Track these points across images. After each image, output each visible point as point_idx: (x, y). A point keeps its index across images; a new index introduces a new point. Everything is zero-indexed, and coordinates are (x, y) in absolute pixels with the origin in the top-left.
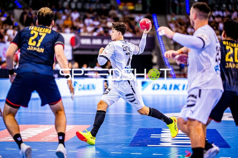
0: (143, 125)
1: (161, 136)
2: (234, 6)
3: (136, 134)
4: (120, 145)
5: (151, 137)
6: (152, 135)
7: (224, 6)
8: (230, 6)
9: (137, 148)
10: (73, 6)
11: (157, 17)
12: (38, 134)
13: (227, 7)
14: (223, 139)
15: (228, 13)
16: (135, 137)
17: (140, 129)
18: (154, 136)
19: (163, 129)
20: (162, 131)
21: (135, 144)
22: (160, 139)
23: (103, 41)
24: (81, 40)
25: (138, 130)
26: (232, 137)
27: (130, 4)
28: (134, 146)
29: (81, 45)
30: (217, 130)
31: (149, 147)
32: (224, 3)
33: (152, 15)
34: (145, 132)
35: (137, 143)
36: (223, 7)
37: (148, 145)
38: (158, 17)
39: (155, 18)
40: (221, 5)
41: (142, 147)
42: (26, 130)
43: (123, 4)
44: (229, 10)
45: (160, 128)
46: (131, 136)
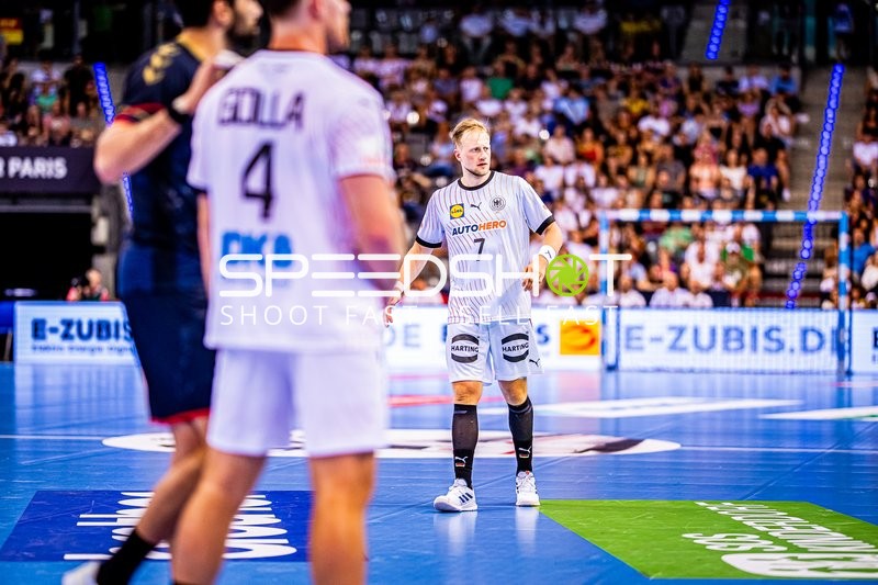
0: (48, 481)
1: (115, 520)
2: (389, 38)
3: (25, 514)
5: (79, 524)
6: (82, 516)
9: (26, 565)
11: (110, 75)
13: (366, 43)
16: (21, 524)
17: (39, 495)
19: (124, 494)
20: (122, 502)
21: (17, 550)
22: (114, 531)
25: (31, 497)
26: (374, 521)
27: (10, 23)
28: (13, 559)
33: (91, 68)
34: (56, 506)
35: (28, 550)
37: (67, 557)
39: (102, 78)
41: (44, 564)
45: (113, 489)
46: (3, 522)
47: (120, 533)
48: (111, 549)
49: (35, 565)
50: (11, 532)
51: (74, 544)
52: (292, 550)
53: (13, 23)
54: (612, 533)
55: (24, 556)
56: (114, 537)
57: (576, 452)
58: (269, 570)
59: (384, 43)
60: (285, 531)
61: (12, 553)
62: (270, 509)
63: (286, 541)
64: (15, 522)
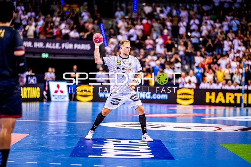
1: (103, 146)
3: (77, 144)
4: (60, 156)
5: (93, 147)
6: (93, 145)
9: (78, 158)
14: (168, 151)
17: (82, 139)
19: (106, 139)
20: (105, 141)
22: (103, 149)
23: (45, 45)
25: (79, 139)
28: (74, 156)
30: (162, 141)
31: (90, 158)
35: (78, 154)
37: (89, 156)
41: (83, 158)
43: (67, 5)
45: (102, 137)
46: (71, 146)
47: (104, 150)
48: (102, 155)
49: (81, 158)
50: (73, 149)
51: (91, 153)
52: (153, 156)
53: (76, 6)
54: (245, 154)
55: (77, 156)
56: (102, 151)
57: (235, 131)
58: (146, 162)
61: (74, 155)
62: (147, 144)
63: (151, 154)
64: (75, 146)
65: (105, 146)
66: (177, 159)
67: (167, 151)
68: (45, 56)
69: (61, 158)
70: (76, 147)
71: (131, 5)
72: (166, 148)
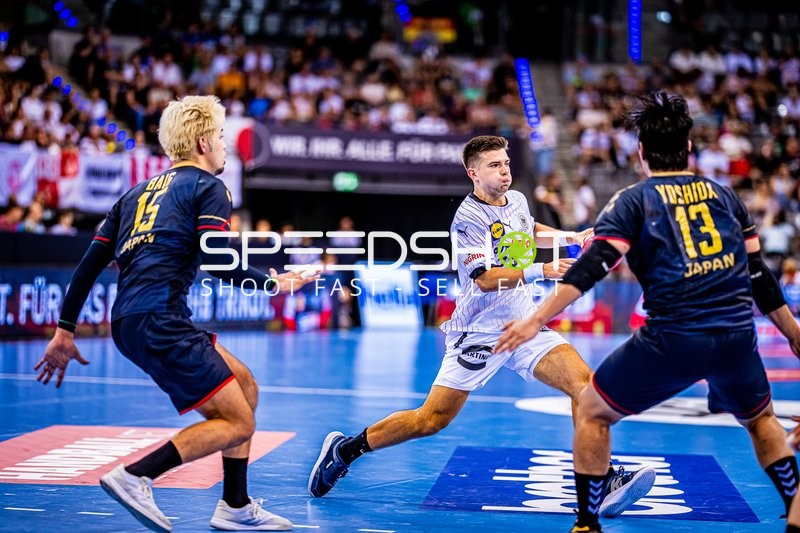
0: (468, 437)
1: (527, 476)
2: (789, 39)
3: (446, 467)
4: (391, 505)
5: (495, 478)
6: (498, 471)
7: (757, 37)
8: (777, 40)
9: (448, 514)
10: (251, 24)
11: (532, 70)
12: (115, 459)
13: (768, 43)
14: (735, 492)
15: (772, 63)
17: (460, 451)
18: (503, 475)
19: (535, 452)
20: (533, 460)
21: (440, 500)
22: (527, 486)
23: (345, 147)
24: (271, 142)
25: (452, 451)
27: (442, 23)
28: (436, 507)
29: (273, 156)
30: (716, 459)
31: (487, 514)
32: (757, 30)
34: (474, 461)
35: (450, 500)
36: (753, 42)
37: (484, 508)
38: (535, 71)
39: (525, 74)
40: (745, 34)
41: (463, 513)
42: (78, 444)
43: (419, 22)
44: (773, 54)
45: (525, 447)
46: (427, 474)
47: (533, 489)
48: (524, 503)
49: (456, 514)
51: (490, 497)
52: (688, 510)
53: (445, 23)
55: (446, 505)
56: (527, 491)
59: (784, 44)
60: (681, 492)
61: (434, 503)
62: (668, 471)
63: (683, 501)
64: (438, 474)
65: (534, 474)
66: (766, 522)
67: (734, 496)
68: (345, 182)
69: (397, 514)
70: (444, 476)
71: (620, 19)
72: (731, 485)
